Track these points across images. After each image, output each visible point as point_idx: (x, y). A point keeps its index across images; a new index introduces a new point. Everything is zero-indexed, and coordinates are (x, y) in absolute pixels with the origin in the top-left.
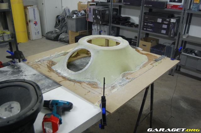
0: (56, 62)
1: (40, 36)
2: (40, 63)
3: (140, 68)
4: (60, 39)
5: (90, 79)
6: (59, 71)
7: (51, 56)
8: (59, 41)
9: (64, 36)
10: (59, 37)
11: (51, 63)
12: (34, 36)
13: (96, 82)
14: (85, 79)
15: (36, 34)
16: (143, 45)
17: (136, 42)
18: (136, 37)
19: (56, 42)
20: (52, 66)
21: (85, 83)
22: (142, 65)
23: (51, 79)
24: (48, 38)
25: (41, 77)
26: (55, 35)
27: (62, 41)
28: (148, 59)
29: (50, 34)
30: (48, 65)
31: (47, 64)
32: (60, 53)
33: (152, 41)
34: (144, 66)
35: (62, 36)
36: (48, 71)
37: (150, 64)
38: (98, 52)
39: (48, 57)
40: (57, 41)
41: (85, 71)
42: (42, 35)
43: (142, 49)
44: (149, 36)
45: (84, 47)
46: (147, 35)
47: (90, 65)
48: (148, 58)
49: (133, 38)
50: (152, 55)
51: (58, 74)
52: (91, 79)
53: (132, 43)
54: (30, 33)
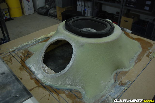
0: (33, 52)
1: (32, 11)
2: (13, 54)
3: (136, 63)
4: (50, 14)
5: (71, 85)
6: (33, 69)
7: (28, 42)
8: (48, 16)
9: (53, 11)
10: (49, 12)
11: (26, 55)
12: (27, 12)
13: (80, 90)
14: (65, 85)
15: (29, 10)
16: (125, 21)
17: (118, 18)
18: (118, 13)
19: (46, 17)
20: (26, 59)
21: (64, 93)
22: (136, 57)
23: (20, 83)
24: (40, 13)
25: (9, 77)
26: (45, 10)
27: (51, 16)
28: (142, 48)
29: (40, 10)
30: (21, 58)
31: (21, 56)
32: (39, 38)
33: (133, 17)
34: (139, 59)
35: (51, 11)
36: (20, 69)
37: (146, 55)
38: (82, 45)
39: (25, 44)
40: (47, 15)
41: (64, 74)
42: (35, 10)
43: (131, 32)
44: (131, 12)
45: (64, 37)
46: (129, 10)
47: (71, 66)
48: (141, 46)
49: (115, 13)
50: (145, 41)
51: (31, 73)
52: (73, 85)
53: (114, 18)
54: (24, 9)
